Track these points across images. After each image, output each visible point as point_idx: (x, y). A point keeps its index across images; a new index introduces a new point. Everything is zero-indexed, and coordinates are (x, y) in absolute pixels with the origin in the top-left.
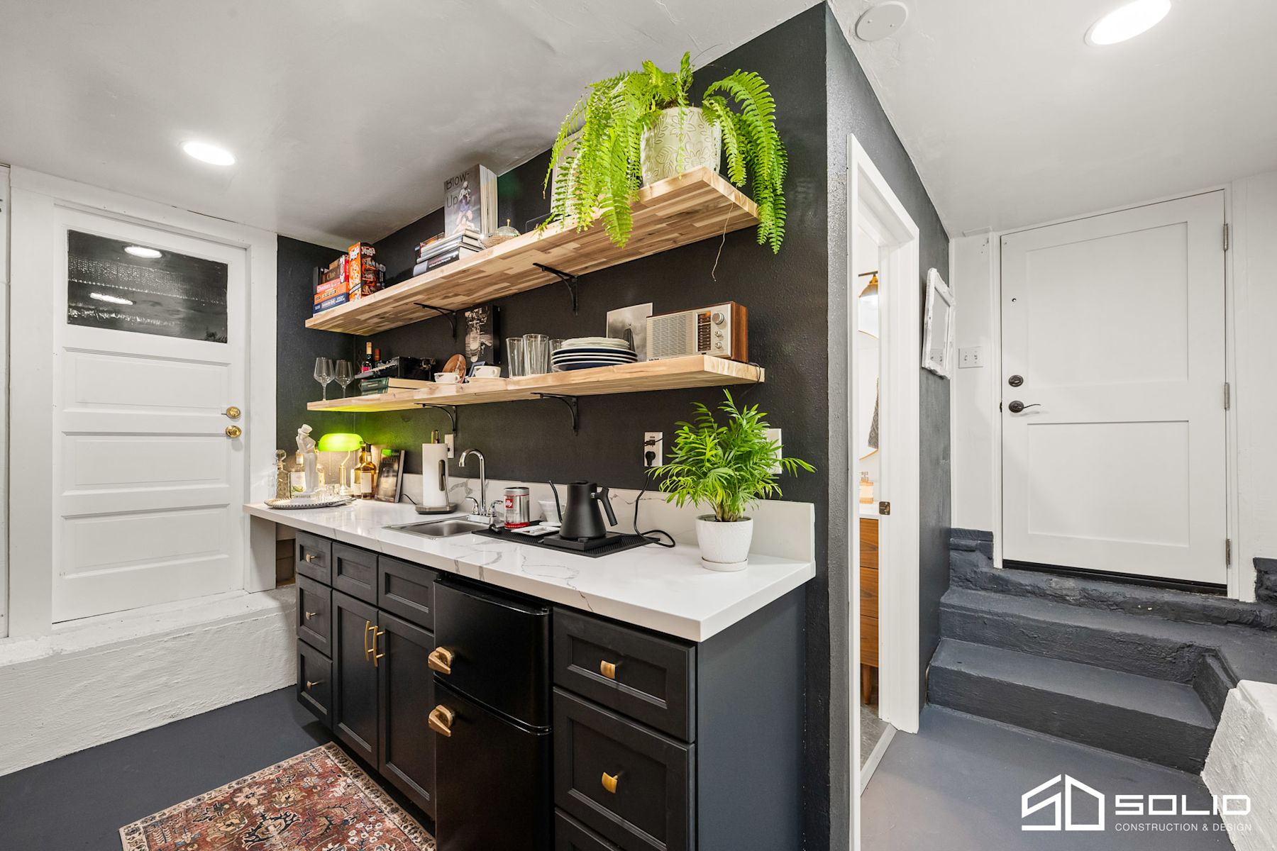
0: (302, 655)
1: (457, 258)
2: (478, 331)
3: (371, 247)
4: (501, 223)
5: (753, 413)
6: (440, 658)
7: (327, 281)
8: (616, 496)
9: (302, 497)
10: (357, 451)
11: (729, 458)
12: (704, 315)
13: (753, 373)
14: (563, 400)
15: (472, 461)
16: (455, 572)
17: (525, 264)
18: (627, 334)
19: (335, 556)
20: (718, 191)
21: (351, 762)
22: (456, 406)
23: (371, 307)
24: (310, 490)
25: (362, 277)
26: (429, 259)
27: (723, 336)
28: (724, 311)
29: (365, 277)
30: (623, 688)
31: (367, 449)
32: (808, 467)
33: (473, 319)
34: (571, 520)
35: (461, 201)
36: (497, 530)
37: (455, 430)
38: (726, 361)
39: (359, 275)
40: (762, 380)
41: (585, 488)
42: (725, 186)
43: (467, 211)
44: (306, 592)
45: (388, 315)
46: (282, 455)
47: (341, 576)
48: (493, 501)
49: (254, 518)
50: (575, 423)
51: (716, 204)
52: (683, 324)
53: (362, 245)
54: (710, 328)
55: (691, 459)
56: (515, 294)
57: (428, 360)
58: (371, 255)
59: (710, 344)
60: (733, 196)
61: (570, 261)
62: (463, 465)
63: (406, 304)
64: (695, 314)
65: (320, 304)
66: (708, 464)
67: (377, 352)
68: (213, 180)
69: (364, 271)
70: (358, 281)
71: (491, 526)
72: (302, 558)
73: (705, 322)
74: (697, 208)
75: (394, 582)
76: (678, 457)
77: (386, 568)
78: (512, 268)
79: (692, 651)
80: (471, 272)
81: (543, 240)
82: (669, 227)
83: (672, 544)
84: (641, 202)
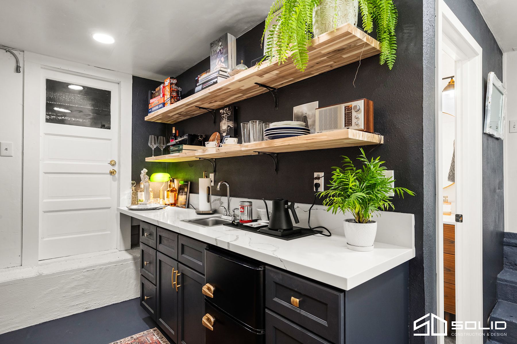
0: (142, 283)
1: (216, 82)
2: (227, 120)
3: (175, 79)
4: (238, 63)
5: (377, 161)
6: (208, 289)
7: (154, 97)
8: (298, 207)
9: (143, 204)
10: (168, 182)
11: (363, 187)
12: (348, 106)
13: (376, 138)
14: (271, 156)
15: (223, 187)
16: (215, 245)
17: (250, 84)
18: (304, 119)
19: (159, 234)
20: (357, 37)
22: (215, 159)
23: (175, 109)
24: (147, 201)
25: (171, 94)
26: (203, 84)
27: (359, 118)
28: (360, 104)
29: (172, 94)
30: (303, 312)
31: (172, 181)
32: (410, 192)
33: (224, 113)
34: (275, 219)
35: (218, 52)
36: (236, 224)
37: (215, 171)
38: (361, 132)
39: (169, 94)
40: (382, 142)
41: (282, 202)
42: (360, 33)
43: (221, 57)
44: (145, 252)
45: (182, 113)
46: (134, 184)
47: (160, 244)
48: (233, 208)
49: (121, 214)
50: (276, 167)
51: (355, 44)
52: (336, 111)
53: (171, 78)
54: (352, 114)
55: (341, 188)
56: (245, 100)
57: (202, 135)
58: (175, 83)
59: (352, 123)
60: (365, 38)
61: (274, 80)
62: (219, 190)
63: (192, 107)
64: (342, 107)
65: (151, 109)
66: (350, 190)
67: (177, 131)
68: (105, 51)
69: (172, 91)
70: (169, 96)
71: (233, 222)
72: (143, 235)
73: (348, 110)
74: (344, 47)
75: (186, 248)
76: (333, 186)
77: (182, 241)
78: (244, 86)
79: (342, 295)
80: (223, 89)
81: (260, 70)
82: (327, 59)
83: (329, 234)
84: (313, 46)
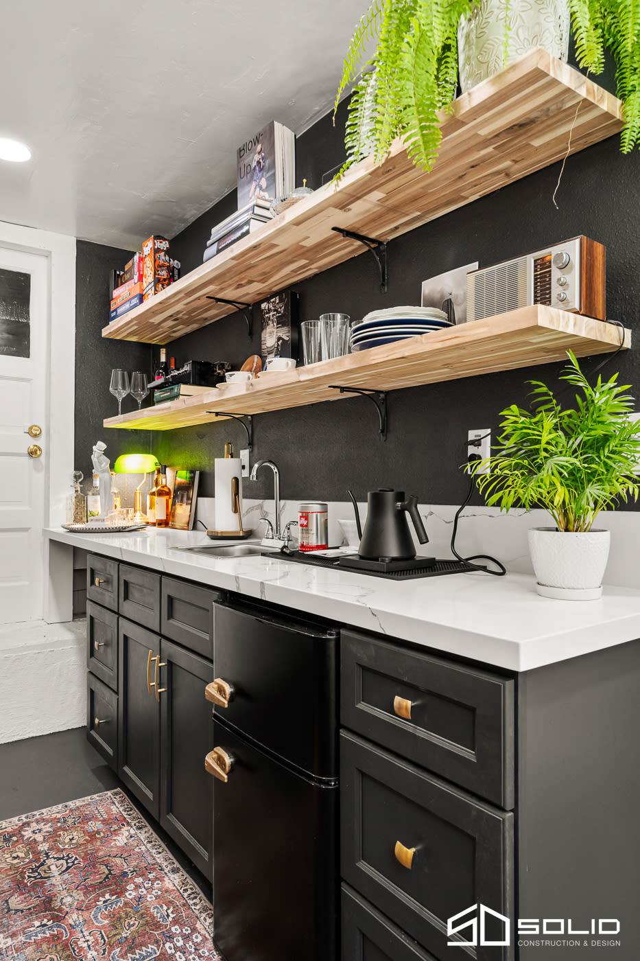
0: (91, 690)
1: (247, 232)
2: (275, 324)
3: (164, 239)
4: (298, 184)
5: (610, 384)
6: (219, 690)
7: (122, 284)
8: (431, 513)
9: (97, 520)
10: (153, 472)
11: (575, 446)
12: (543, 259)
13: (612, 335)
14: (370, 397)
15: (265, 473)
16: (235, 590)
17: (320, 232)
18: (448, 306)
19: (123, 578)
20: (561, 83)
21: (136, 813)
22: (252, 416)
23: (163, 305)
24: (105, 513)
25: (155, 274)
26: (219, 240)
27: (569, 283)
28: (571, 249)
29: (158, 275)
30: (421, 732)
31: (162, 470)
34: (373, 536)
35: (255, 168)
36: (288, 552)
37: (251, 444)
38: (572, 315)
39: (153, 273)
40: (627, 345)
41: (390, 496)
42: (571, 75)
43: (261, 179)
44: (96, 621)
45: (180, 315)
46: (80, 477)
47: (127, 601)
48: (288, 522)
49: (52, 542)
50: (383, 425)
51: (559, 105)
52: (514, 271)
53: (156, 238)
54: (550, 275)
55: (523, 451)
56: (316, 276)
57: (223, 365)
58: (165, 249)
59: (550, 297)
61: (376, 219)
62: (255, 479)
63: (199, 298)
64: (530, 259)
65: (116, 310)
66: (544, 454)
67: (173, 360)
69: (157, 267)
70: (151, 279)
71: (282, 549)
72: (93, 583)
73: (543, 268)
74: (533, 116)
75: (178, 606)
76: (504, 449)
77: (170, 588)
78: (308, 237)
79: (509, 684)
80: (262, 247)
81: (340, 191)
82: (497, 152)
83: (502, 571)
84: (457, 117)
